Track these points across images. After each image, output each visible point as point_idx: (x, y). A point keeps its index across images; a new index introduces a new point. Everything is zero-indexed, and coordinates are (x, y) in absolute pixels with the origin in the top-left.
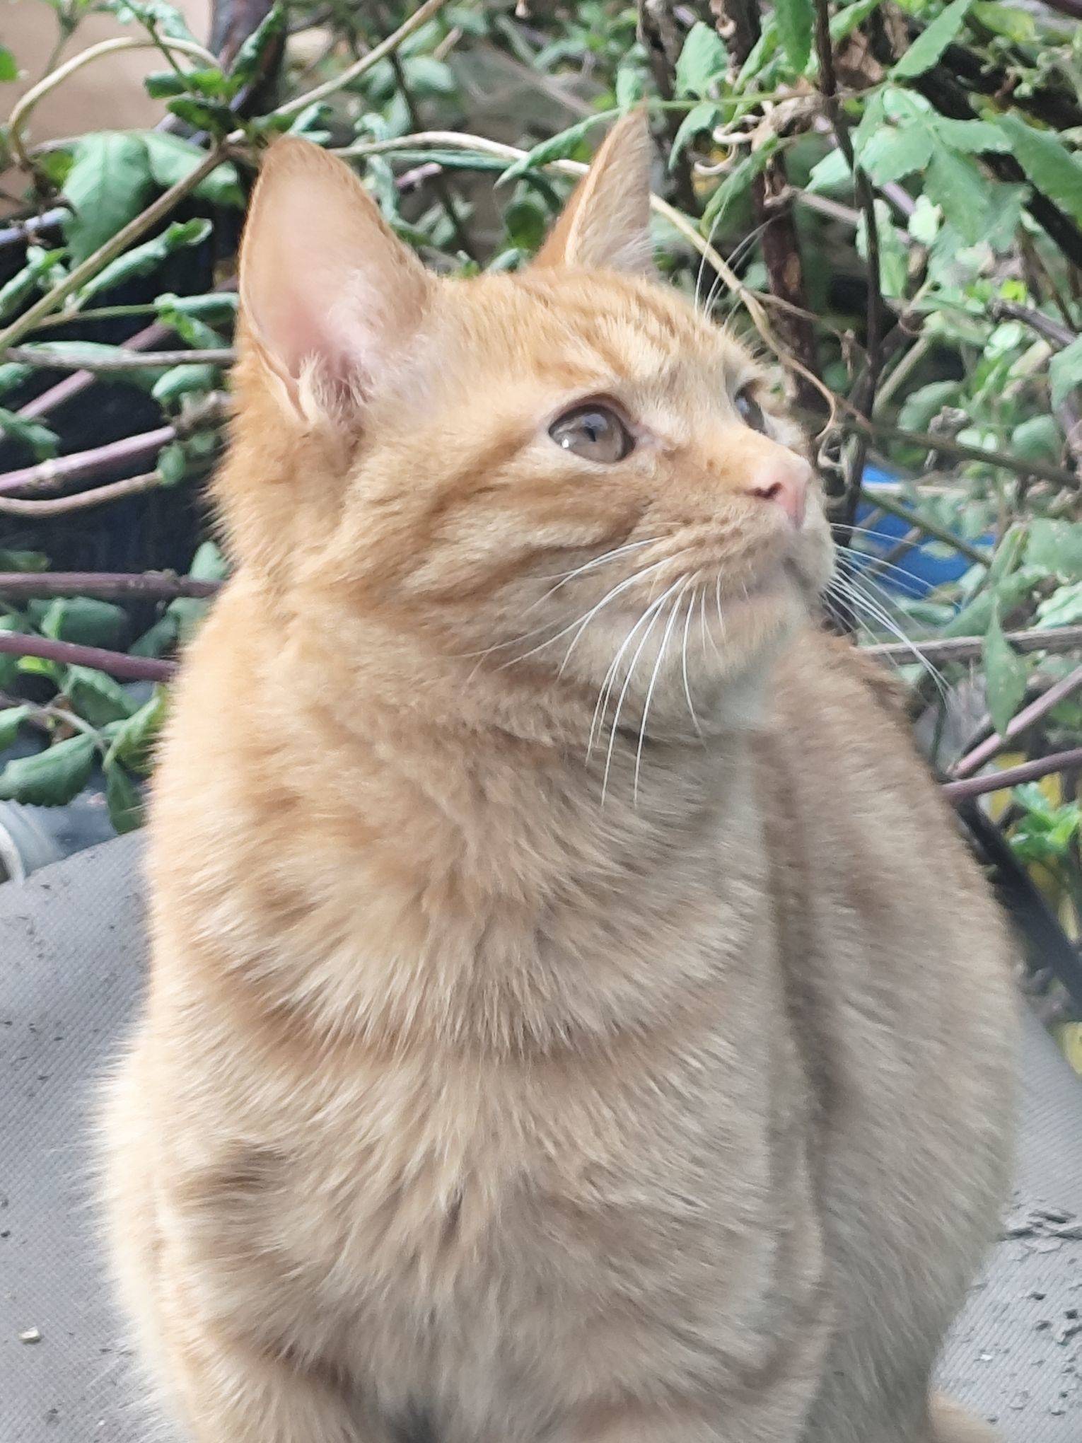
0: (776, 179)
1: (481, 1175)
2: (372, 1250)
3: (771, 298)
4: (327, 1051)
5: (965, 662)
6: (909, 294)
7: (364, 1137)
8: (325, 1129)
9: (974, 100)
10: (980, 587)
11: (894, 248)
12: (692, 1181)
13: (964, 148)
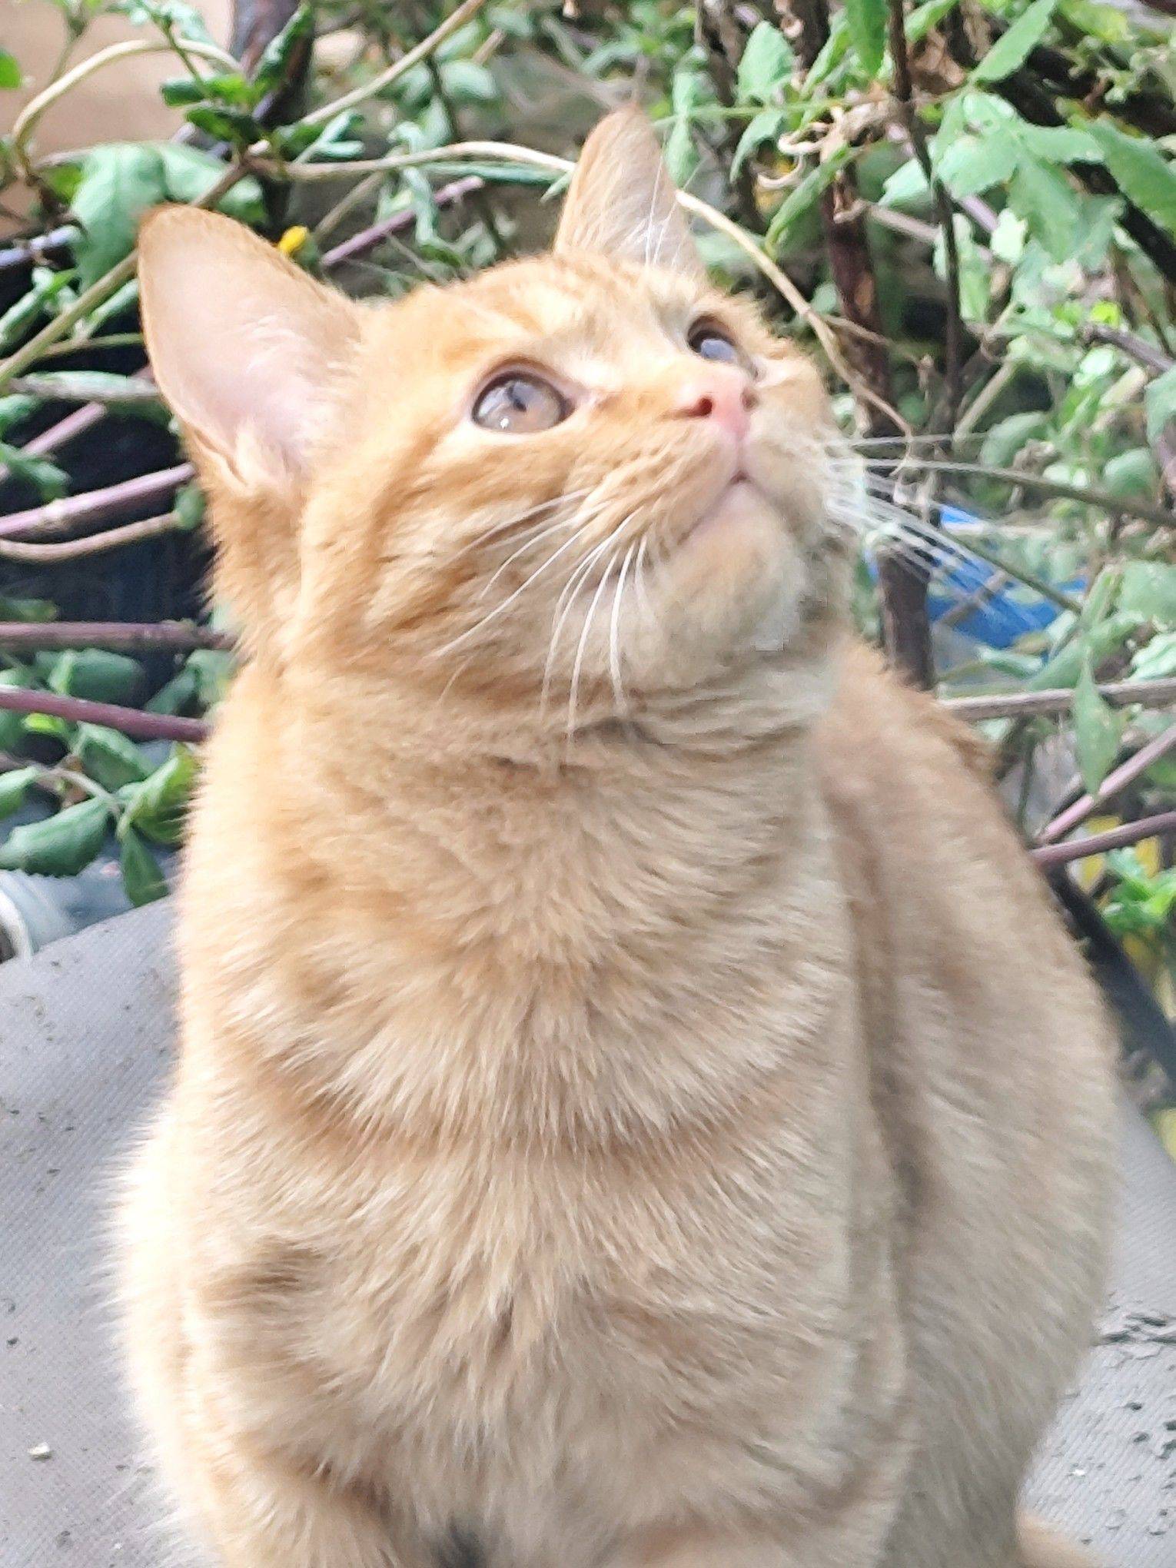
0: (848, 193)
1: (534, 1282)
2: (416, 1362)
3: (843, 322)
4: (366, 1144)
5: (1054, 717)
6: (992, 315)
7: (409, 1237)
8: (366, 1229)
9: (1062, 105)
10: (1071, 635)
11: (975, 266)
12: (762, 1288)
13: (1052, 157)
